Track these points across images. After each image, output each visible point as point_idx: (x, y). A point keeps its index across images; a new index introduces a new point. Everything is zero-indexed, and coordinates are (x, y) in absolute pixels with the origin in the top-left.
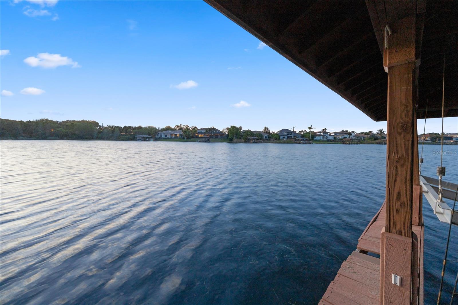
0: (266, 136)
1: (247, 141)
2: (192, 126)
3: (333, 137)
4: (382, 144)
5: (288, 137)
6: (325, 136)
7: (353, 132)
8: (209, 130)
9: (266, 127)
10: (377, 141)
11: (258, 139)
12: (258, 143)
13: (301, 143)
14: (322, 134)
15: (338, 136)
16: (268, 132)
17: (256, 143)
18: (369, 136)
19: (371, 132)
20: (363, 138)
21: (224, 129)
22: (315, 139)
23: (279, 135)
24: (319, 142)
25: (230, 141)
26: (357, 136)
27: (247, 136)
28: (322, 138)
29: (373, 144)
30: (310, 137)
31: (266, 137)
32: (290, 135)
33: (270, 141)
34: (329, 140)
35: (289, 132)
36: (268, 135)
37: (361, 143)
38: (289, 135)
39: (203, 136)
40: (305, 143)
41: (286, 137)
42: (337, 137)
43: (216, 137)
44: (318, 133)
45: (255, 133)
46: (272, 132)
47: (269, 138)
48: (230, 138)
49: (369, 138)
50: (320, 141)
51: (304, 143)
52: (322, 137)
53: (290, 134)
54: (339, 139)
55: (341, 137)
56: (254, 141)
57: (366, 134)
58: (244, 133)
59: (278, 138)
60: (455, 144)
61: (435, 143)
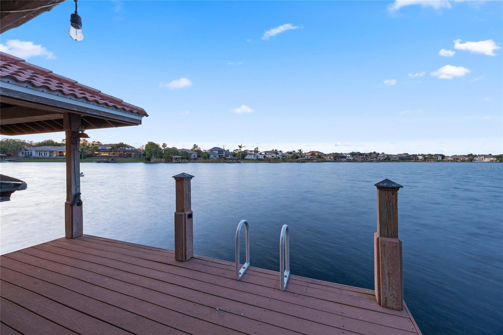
0: (195, 154)
1: (169, 161)
2: (94, 141)
3: (263, 156)
4: (300, 162)
5: (219, 156)
6: (256, 155)
7: (281, 151)
8: (116, 146)
9: (195, 145)
10: (297, 160)
11: (182, 158)
12: (181, 163)
13: (230, 162)
14: (253, 152)
15: (268, 155)
16: (198, 150)
17: (179, 162)
18: (292, 155)
19: (294, 151)
20: (288, 157)
21: (143, 146)
22: (247, 157)
23: (209, 154)
24: (250, 161)
25: (147, 161)
26: (283, 155)
27: (169, 155)
28: (252, 157)
29: (293, 162)
30: (241, 156)
31: (194, 156)
32: (222, 153)
34: (259, 158)
35: (220, 151)
36: (197, 153)
37: (284, 162)
38: (220, 153)
39: (108, 154)
40: (234, 162)
42: (267, 156)
43: (129, 156)
44: (249, 152)
45: (179, 151)
46: (203, 150)
47: (197, 157)
48: (147, 157)
49: (292, 157)
51: (232, 163)
52: (253, 155)
53: (222, 152)
54: (268, 158)
55: (270, 156)
56: (177, 161)
57: (290, 153)
58: (166, 152)
59: (207, 157)
60: (347, 162)
61: (336, 161)
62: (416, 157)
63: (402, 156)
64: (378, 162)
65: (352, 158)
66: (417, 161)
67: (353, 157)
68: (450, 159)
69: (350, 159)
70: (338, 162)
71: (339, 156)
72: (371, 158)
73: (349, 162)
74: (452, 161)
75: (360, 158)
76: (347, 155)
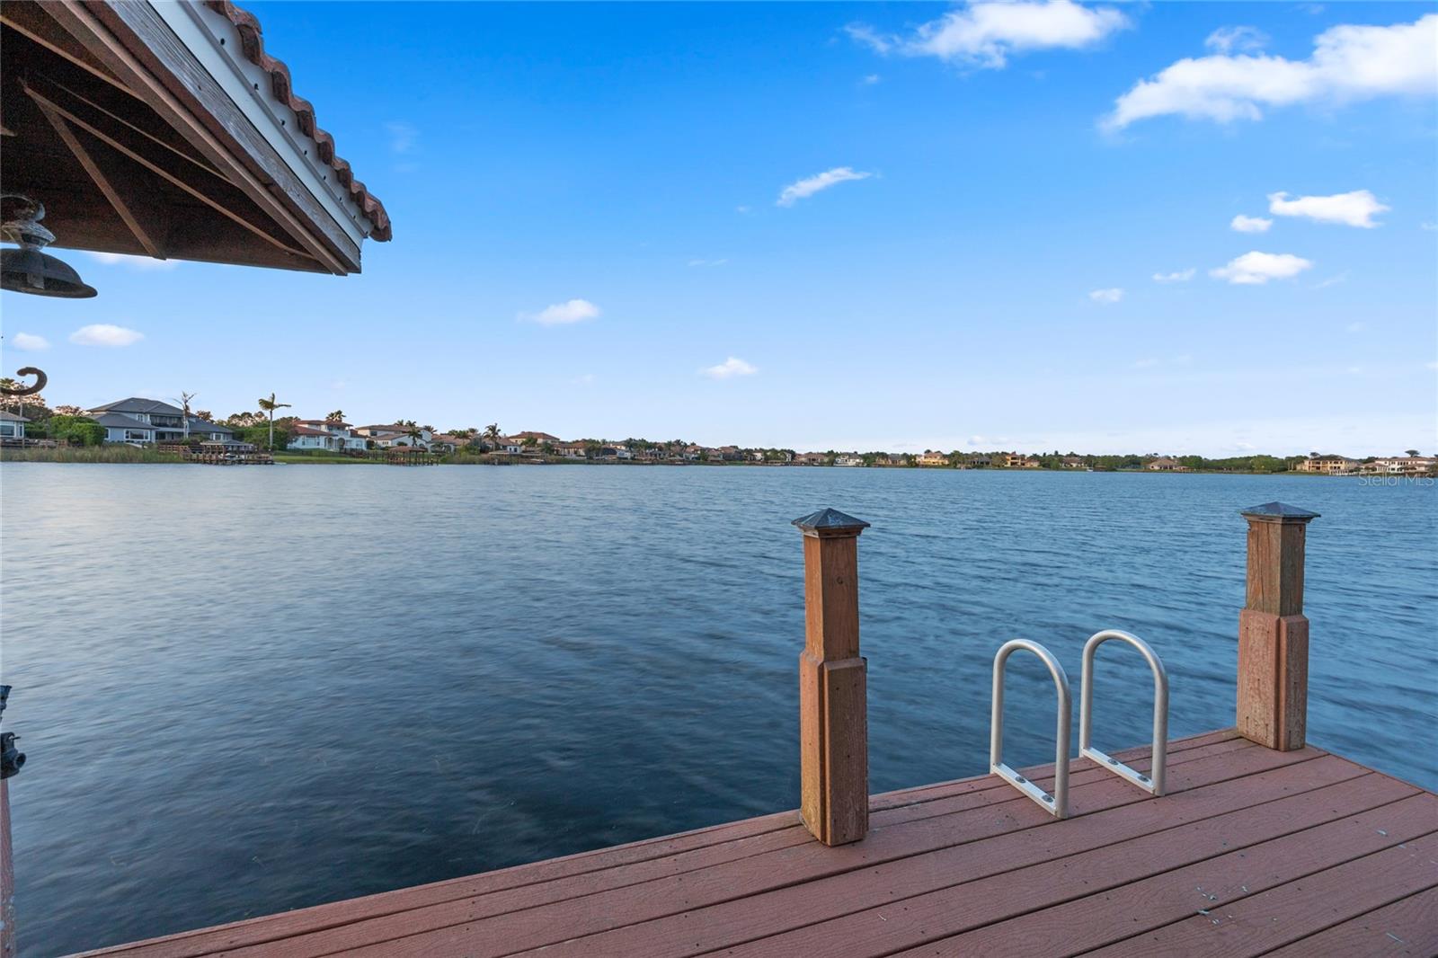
3: (364, 442)
4: (494, 464)
5: (160, 436)
6: (337, 438)
7: (428, 429)
10: (484, 456)
13: (224, 462)
14: (324, 428)
15: (381, 438)
18: (467, 441)
19: (473, 431)
20: (453, 447)
22: (298, 444)
23: (102, 424)
24: (308, 456)
26: (439, 442)
28: (322, 443)
29: (474, 463)
30: (271, 439)
32: (174, 426)
33: (35, 452)
35: (166, 415)
36: (24, 419)
37: (445, 462)
38: (166, 425)
40: (239, 462)
41: (151, 436)
42: (380, 442)
44: (306, 426)
47: (28, 434)
49: (467, 449)
50: (311, 455)
52: (322, 439)
53: (175, 421)
54: (383, 449)
55: (390, 442)
57: (463, 435)
59: (89, 438)
60: (618, 464)
61: (591, 461)
63: (728, 451)
64: (684, 464)
65: (628, 455)
66: (754, 464)
67: (632, 452)
68: (803, 459)
69: (625, 456)
70: (597, 464)
71: (599, 449)
72: (671, 456)
73: (624, 463)
74: (806, 464)
75: (647, 454)
76: (619, 447)
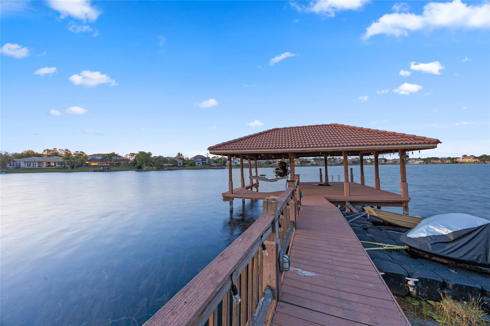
0: (180, 162)
1: (160, 169)
5: (202, 163)
6: (235, 162)
8: (107, 156)
9: (179, 153)
10: (271, 165)
11: (173, 166)
12: (173, 170)
13: (215, 169)
16: (182, 158)
17: (171, 170)
21: (127, 155)
22: (227, 164)
23: (194, 161)
25: (138, 170)
27: (159, 163)
29: (268, 167)
30: (223, 162)
32: (205, 161)
33: (185, 168)
34: (238, 165)
35: (203, 158)
36: (182, 161)
38: (203, 161)
39: (97, 164)
40: (219, 169)
41: (201, 163)
43: (118, 165)
45: (169, 160)
46: (185, 158)
47: (183, 164)
48: (138, 165)
51: (217, 169)
53: (205, 160)
54: (245, 164)
56: (169, 168)
58: (156, 160)
59: (193, 164)
60: (311, 166)
61: (302, 165)
62: (365, 161)
63: (354, 160)
64: (336, 166)
65: (315, 163)
66: (366, 164)
67: (316, 162)
68: (391, 162)
69: (314, 163)
70: (304, 166)
71: (305, 161)
72: (330, 163)
73: (313, 166)
74: (392, 164)
75: (321, 162)
76: (311, 160)
